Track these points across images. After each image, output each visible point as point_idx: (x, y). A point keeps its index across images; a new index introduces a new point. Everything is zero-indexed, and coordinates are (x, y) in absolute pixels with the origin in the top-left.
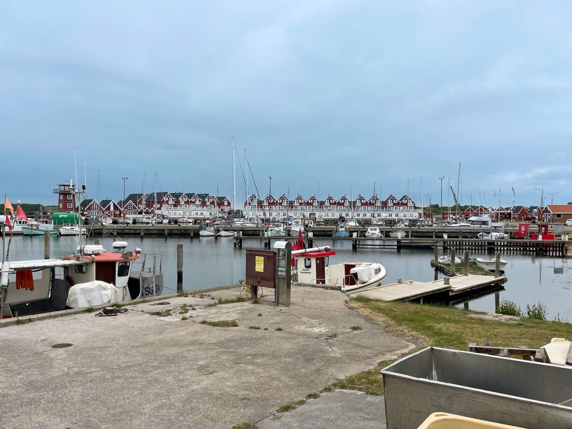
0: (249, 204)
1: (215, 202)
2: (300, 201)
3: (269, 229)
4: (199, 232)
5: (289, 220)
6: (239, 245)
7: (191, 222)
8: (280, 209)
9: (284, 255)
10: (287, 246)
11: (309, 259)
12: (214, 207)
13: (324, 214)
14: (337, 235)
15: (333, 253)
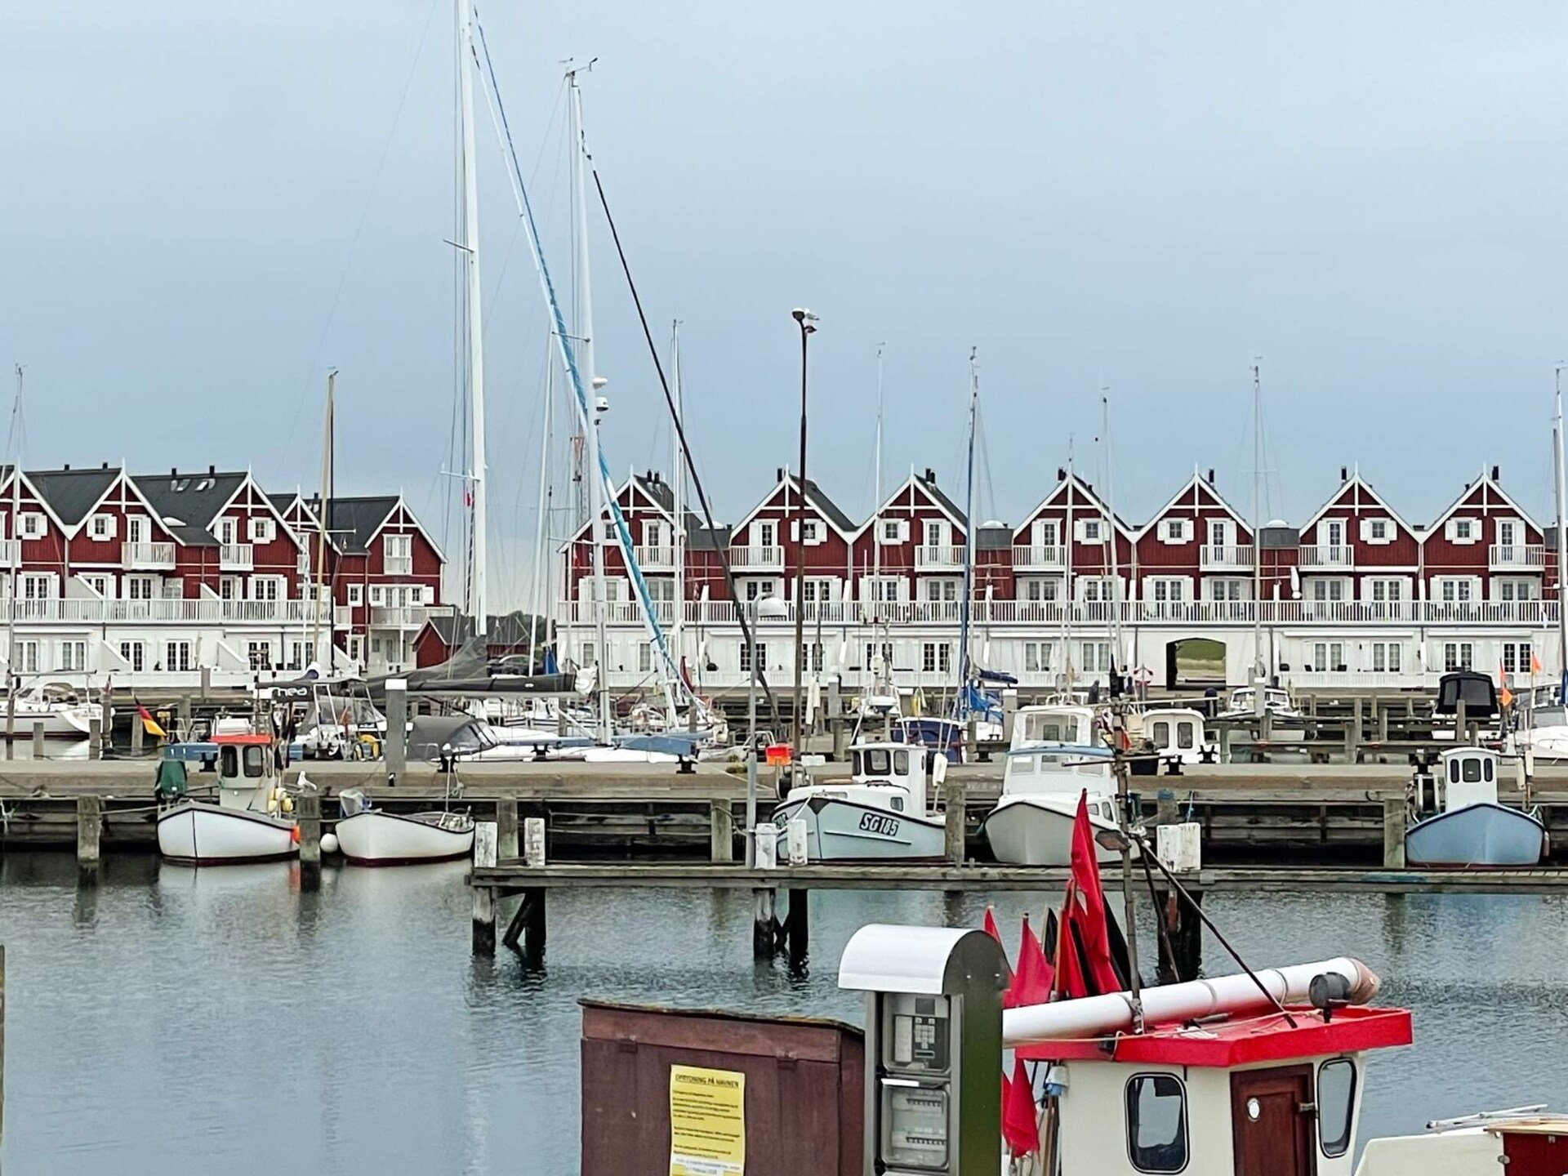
0: (614, 559)
1: (304, 547)
2: (1080, 531)
3: (793, 795)
4: (153, 820)
5: (976, 706)
6: (521, 941)
7: (85, 727)
8: (893, 611)
9: (938, 1058)
10: (958, 963)
11: (1168, 1087)
12: (293, 593)
13: (1299, 653)
14: (1430, 844)
15: (1398, 1031)
